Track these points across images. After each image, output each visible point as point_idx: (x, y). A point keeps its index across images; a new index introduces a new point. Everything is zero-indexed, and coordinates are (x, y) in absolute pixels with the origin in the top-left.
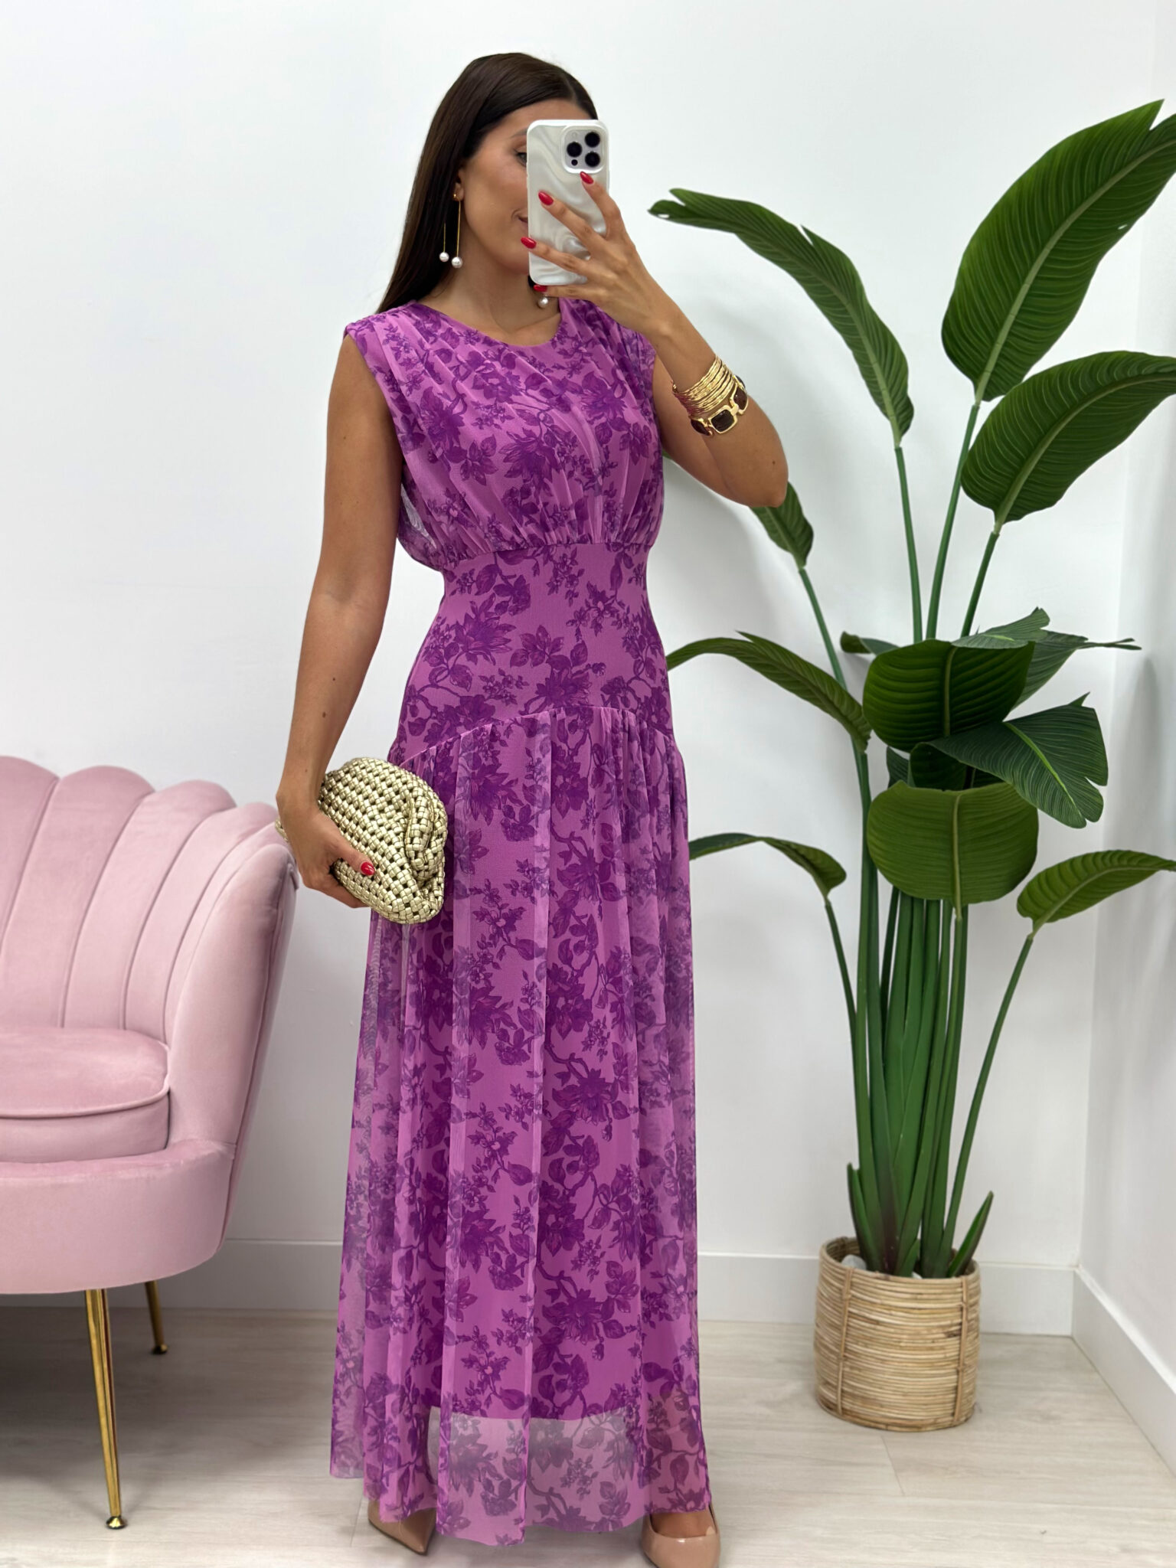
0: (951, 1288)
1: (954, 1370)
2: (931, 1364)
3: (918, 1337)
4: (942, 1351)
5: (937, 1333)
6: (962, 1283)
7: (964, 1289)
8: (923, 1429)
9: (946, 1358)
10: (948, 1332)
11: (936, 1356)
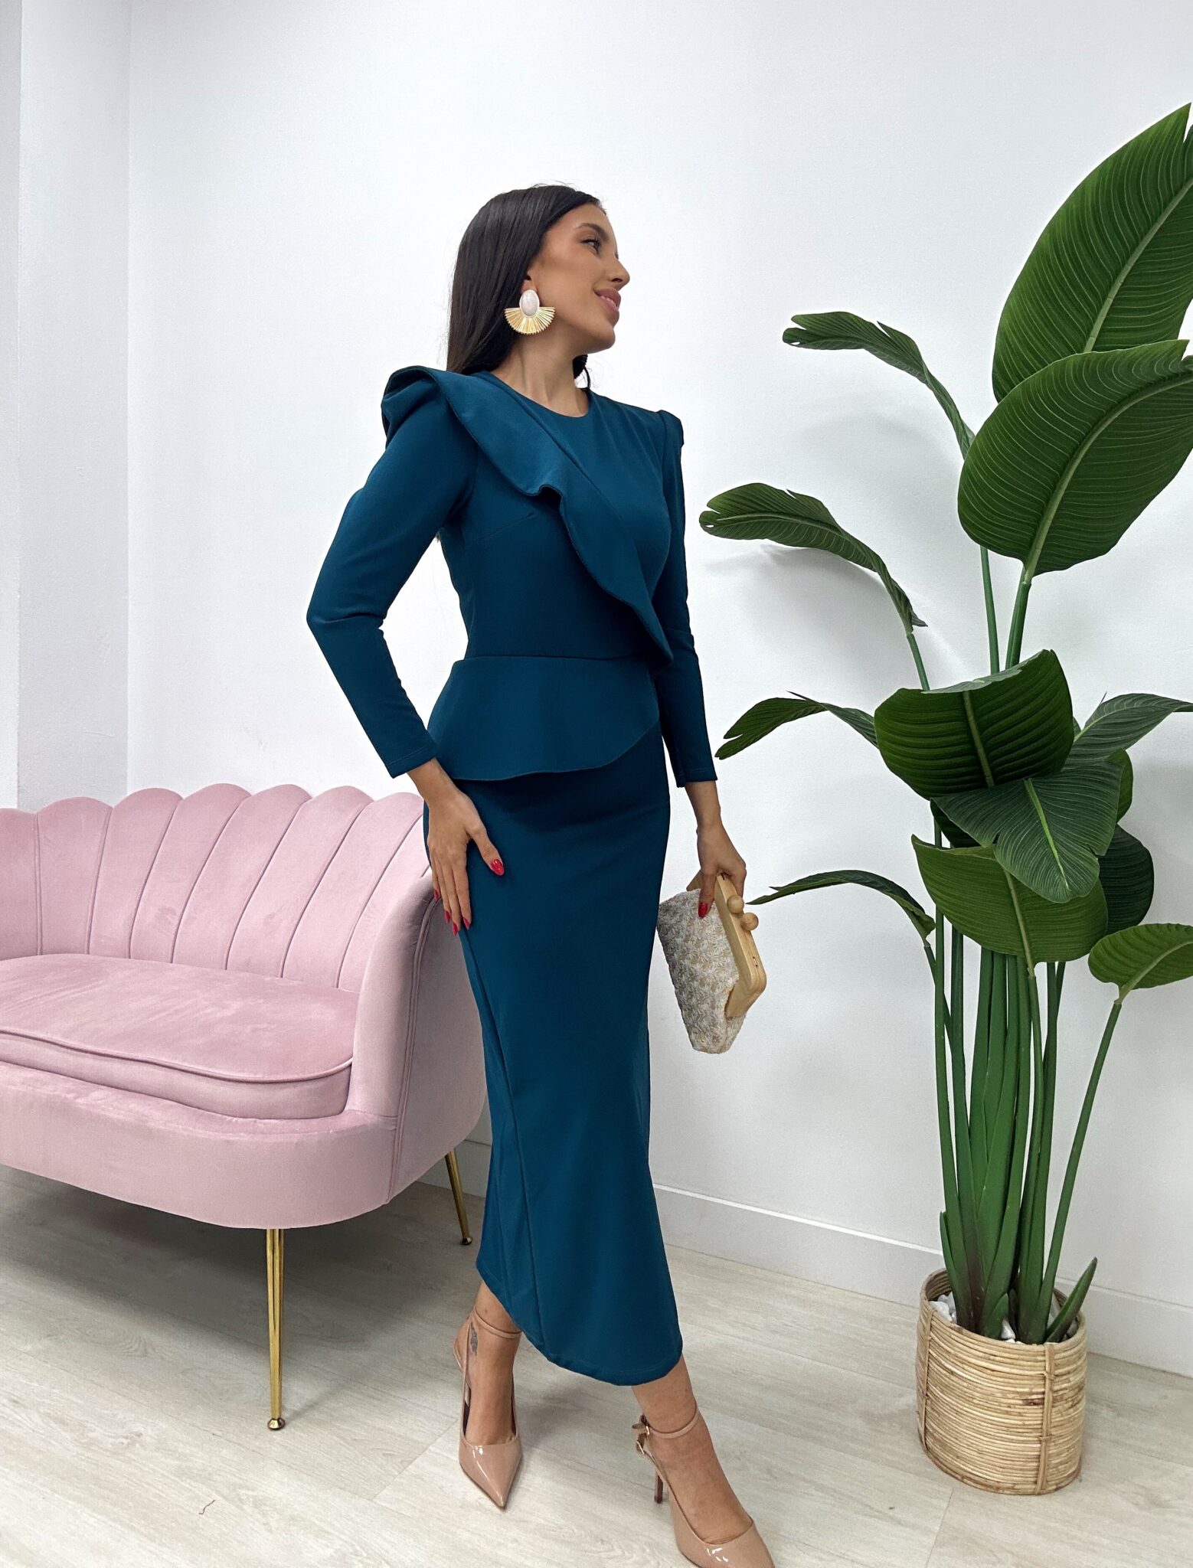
0: (1029, 1355)
1: (1036, 1439)
2: (1009, 1428)
3: (990, 1398)
4: (1020, 1418)
5: (1013, 1398)
6: (1044, 1352)
7: (1047, 1358)
8: (1001, 1491)
9: (1024, 1425)
10: (1026, 1400)
11: (1016, 1422)
